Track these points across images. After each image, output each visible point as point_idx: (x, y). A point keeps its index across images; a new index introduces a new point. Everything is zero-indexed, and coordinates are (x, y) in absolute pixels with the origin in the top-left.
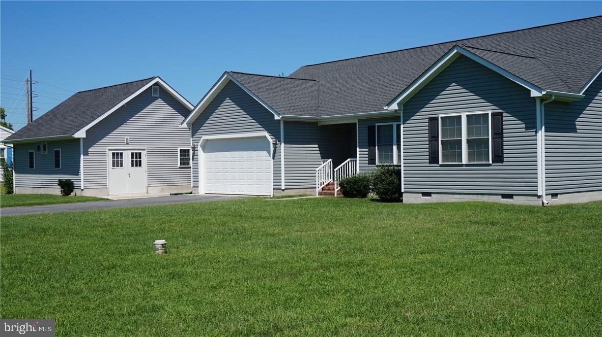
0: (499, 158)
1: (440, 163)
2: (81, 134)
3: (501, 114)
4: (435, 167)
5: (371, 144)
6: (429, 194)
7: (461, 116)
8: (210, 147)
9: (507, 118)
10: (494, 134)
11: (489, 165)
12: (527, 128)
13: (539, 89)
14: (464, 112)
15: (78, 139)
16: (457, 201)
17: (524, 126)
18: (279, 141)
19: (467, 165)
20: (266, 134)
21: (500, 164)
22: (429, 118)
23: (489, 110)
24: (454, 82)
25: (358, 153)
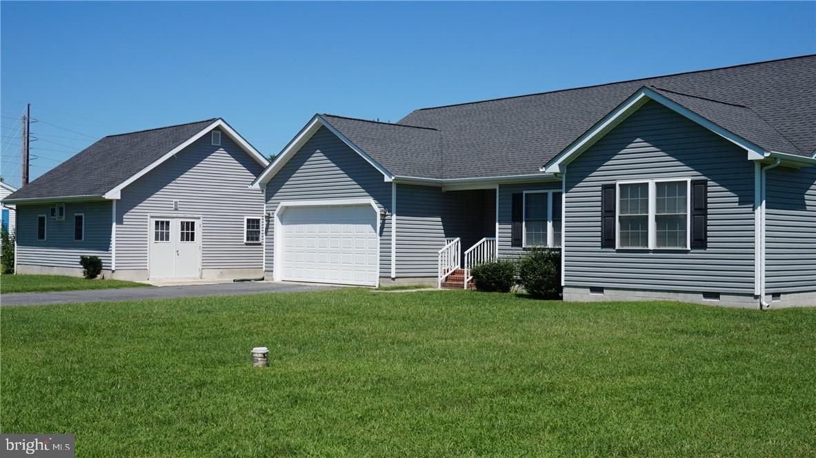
0: (700, 242)
1: (618, 247)
2: (114, 194)
3: (705, 182)
4: (610, 252)
5: (516, 218)
6: (600, 290)
7: (647, 184)
8: (291, 216)
9: (714, 188)
10: (694, 209)
11: (687, 252)
12: (740, 202)
13: (761, 150)
14: (652, 178)
15: (110, 201)
16: (639, 299)
17: (737, 199)
18: (390, 211)
19: (654, 251)
20: (371, 201)
21: (703, 251)
22: (602, 186)
23: (687, 177)
24: (640, 136)
25: (497, 230)
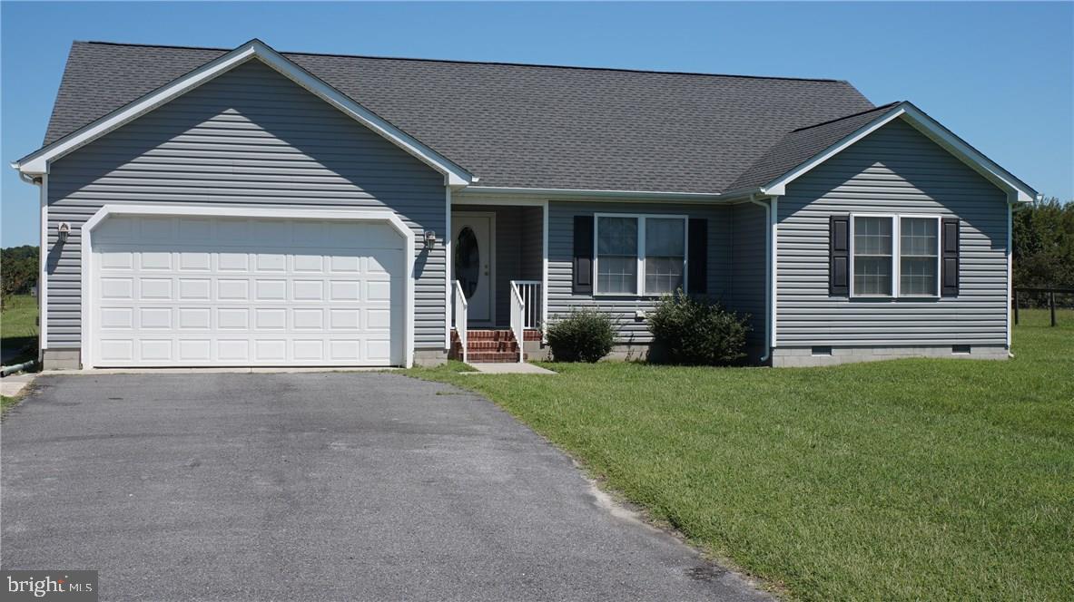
0: (952, 288)
1: (852, 295)
3: (958, 220)
4: (842, 302)
5: (581, 250)
6: (827, 349)
7: (891, 219)
9: (965, 227)
10: (945, 251)
11: (936, 300)
12: (993, 246)
14: (896, 212)
16: (879, 359)
17: (989, 242)
18: (441, 235)
19: (898, 300)
21: (953, 299)
22: (831, 218)
23: (937, 213)
24: (881, 161)
25: (546, 270)
